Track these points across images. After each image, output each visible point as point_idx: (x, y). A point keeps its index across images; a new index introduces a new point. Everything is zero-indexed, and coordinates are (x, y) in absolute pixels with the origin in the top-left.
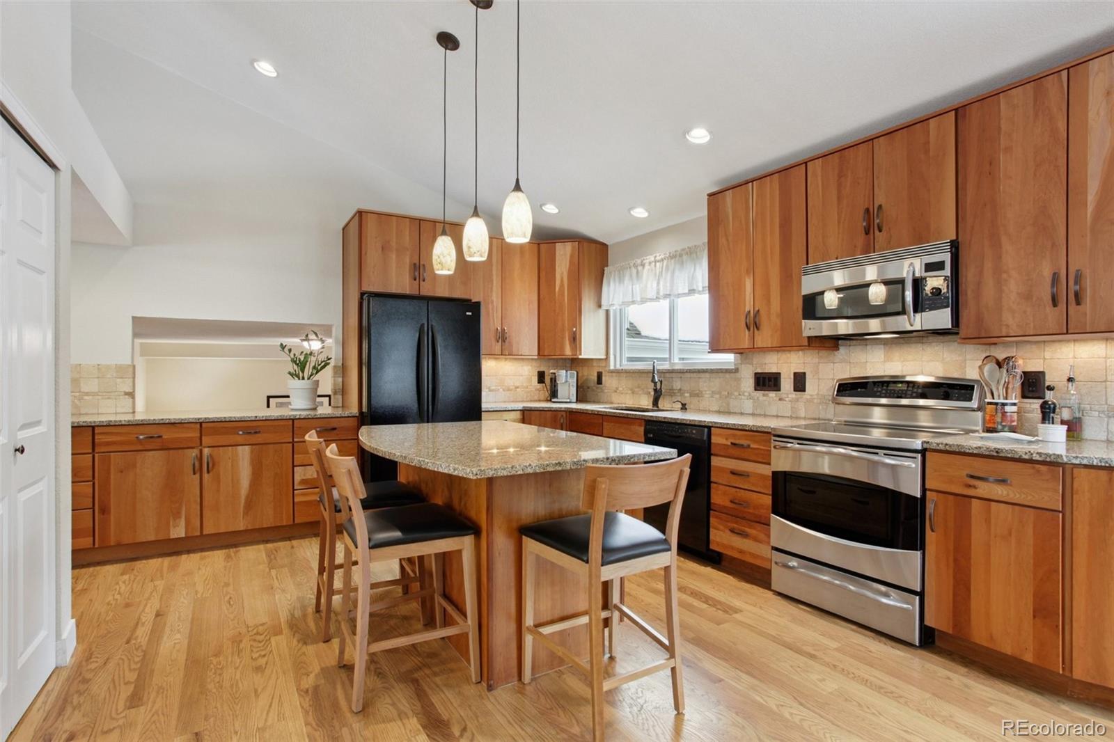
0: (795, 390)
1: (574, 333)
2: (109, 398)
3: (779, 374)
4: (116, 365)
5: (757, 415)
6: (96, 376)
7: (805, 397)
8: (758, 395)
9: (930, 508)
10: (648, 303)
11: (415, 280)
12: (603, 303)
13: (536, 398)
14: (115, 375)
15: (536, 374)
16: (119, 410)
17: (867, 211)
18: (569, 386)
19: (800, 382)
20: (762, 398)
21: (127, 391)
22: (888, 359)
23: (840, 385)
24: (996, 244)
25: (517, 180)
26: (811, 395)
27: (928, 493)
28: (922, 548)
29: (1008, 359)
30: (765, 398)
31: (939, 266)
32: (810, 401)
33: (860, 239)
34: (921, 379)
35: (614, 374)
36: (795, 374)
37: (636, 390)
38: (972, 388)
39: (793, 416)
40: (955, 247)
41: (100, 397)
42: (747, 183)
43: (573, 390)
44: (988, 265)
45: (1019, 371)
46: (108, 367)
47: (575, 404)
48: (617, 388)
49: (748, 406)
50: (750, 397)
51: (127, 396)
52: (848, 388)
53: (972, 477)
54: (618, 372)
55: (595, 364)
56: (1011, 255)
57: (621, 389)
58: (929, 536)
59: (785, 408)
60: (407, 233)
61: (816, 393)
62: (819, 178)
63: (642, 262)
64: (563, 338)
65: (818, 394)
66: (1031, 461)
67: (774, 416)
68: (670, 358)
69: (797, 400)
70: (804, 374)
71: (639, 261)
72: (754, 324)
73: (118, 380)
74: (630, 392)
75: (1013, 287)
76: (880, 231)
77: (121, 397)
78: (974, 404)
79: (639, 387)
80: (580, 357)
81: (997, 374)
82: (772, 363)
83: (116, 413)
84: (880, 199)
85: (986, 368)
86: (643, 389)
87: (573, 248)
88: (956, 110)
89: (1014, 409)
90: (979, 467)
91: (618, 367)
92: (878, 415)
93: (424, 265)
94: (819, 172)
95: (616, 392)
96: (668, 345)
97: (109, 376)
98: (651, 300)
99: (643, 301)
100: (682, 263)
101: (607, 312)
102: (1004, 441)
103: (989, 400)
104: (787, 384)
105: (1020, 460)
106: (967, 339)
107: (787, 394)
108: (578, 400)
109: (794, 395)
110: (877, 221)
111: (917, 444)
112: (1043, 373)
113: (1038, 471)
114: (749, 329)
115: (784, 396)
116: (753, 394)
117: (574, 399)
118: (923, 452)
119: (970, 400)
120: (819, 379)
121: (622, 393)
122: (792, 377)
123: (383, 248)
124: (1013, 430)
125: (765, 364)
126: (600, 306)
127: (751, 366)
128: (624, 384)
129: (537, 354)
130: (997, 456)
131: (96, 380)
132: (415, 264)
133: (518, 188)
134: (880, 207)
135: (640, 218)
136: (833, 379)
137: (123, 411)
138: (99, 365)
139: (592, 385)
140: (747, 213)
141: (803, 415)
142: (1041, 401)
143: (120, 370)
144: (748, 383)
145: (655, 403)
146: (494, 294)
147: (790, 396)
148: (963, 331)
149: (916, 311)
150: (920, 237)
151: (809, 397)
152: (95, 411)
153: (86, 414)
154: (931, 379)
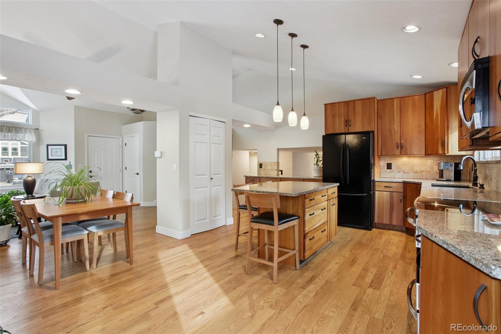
1: (444, 141)
4: (270, 162)
11: (346, 126)
16: (274, 174)
18: (449, 171)
21: (276, 169)
25: (278, 101)
46: (272, 162)
47: (453, 182)
51: (276, 171)
60: (343, 108)
64: (438, 144)
73: (274, 166)
83: (274, 175)
93: (350, 120)
97: (272, 165)
117: (453, 179)
123: (333, 117)
129: (424, 154)
132: (346, 120)
133: (278, 104)
146: (395, 126)
153: (268, 175)
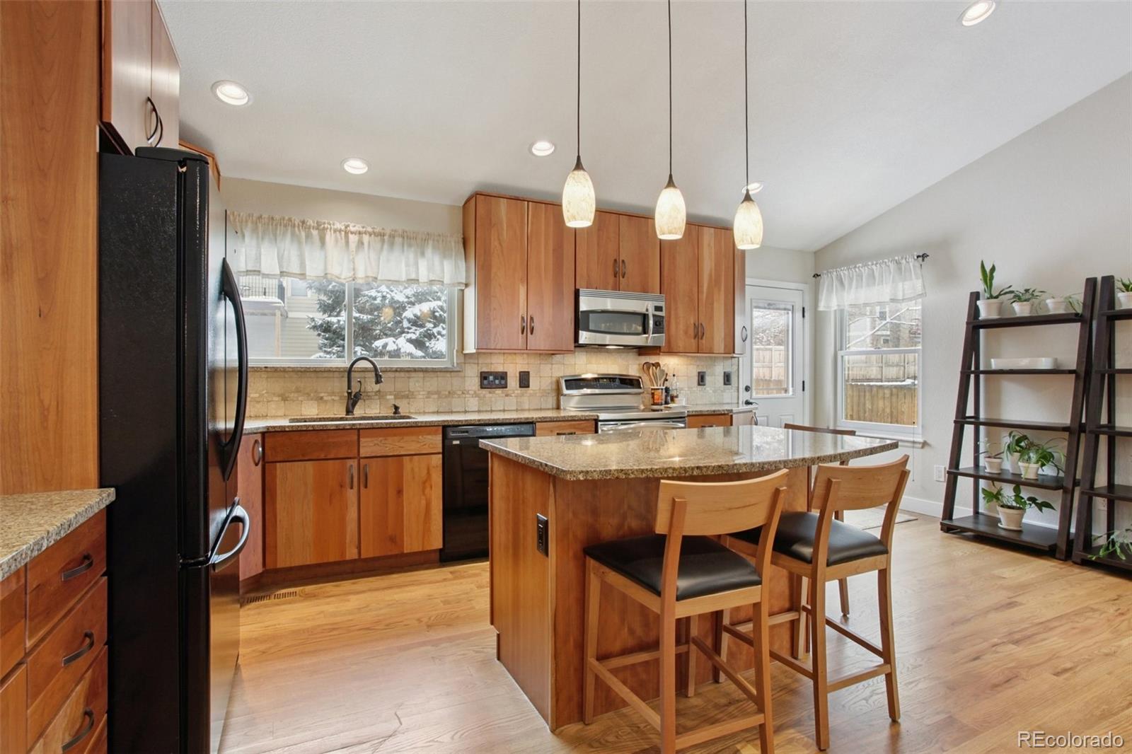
0: (520, 387)
3: (506, 373)
5: (483, 411)
7: (529, 392)
8: (484, 392)
17: (615, 260)
19: (524, 380)
20: (488, 395)
23: (566, 382)
26: (534, 390)
30: (491, 395)
32: (531, 395)
33: (611, 280)
36: (520, 372)
39: (519, 408)
49: (473, 403)
50: (476, 395)
59: (511, 403)
61: (538, 388)
65: (539, 390)
67: (500, 411)
69: (522, 395)
70: (528, 372)
74: (276, 399)
76: (623, 277)
79: (298, 391)
82: (497, 364)
84: (623, 255)
85: (651, 369)
86: (308, 394)
104: (513, 382)
107: (514, 391)
109: (519, 391)
110: (621, 270)
114: (523, 332)
115: (510, 392)
116: (478, 392)
120: (540, 377)
121: (258, 402)
122: (518, 375)
125: (491, 364)
127: (475, 366)
134: (623, 261)
136: (552, 377)
141: (527, 407)
144: (473, 382)
145: (349, 411)
147: (516, 392)
151: (532, 392)
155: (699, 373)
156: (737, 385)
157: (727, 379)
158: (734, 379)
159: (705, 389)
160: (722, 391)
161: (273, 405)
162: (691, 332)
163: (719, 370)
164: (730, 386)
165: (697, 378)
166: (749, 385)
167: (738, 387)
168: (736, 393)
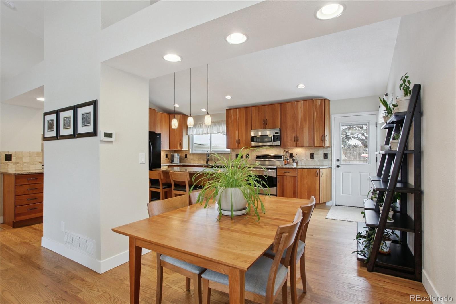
0: (246, 158)
1: (181, 142)
2: (33, 164)
4: (36, 152)
6: (29, 156)
7: (248, 159)
9: (278, 179)
10: (204, 135)
12: (188, 134)
13: (165, 162)
14: (35, 155)
15: (165, 155)
17: (264, 120)
18: (177, 159)
21: (40, 161)
22: (266, 151)
23: (257, 157)
24: (287, 130)
25: (208, 112)
27: (277, 176)
28: (277, 187)
29: (287, 151)
31: (278, 133)
32: (250, 160)
33: (263, 125)
34: (272, 155)
35: (191, 155)
36: (247, 154)
37: (200, 159)
38: (282, 156)
40: (280, 129)
41: (30, 164)
42: (237, 108)
43: (179, 160)
44: (285, 134)
45: (289, 153)
46: (33, 152)
48: (192, 159)
51: (40, 163)
52: (259, 157)
53: (284, 172)
54: (193, 154)
55: (184, 152)
56: (289, 132)
57: (194, 159)
58: (278, 184)
62: (254, 111)
63: (202, 123)
64: (177, 144)
65: (252, 159)
66: (293, 168)
68: (210, 150)
70: (249, 154)
71: (201, 123)
72: (238, 142)
73: (37, 157)
74: (197, 160)
75: (289, 138)
76: (267, 124)
77: (38, 164)
78: (282, 160)
80: (182, 150)
81: (286, 154)
83: (36, 170)
84: (267, 118)
85: (285, 153)
86: (202, 159)
87: (180, 117)
88: (280, 104)
89: (289, 160)
90: (285, 170)
91: (192, 152)
92: (267, 163)
94: (254, 109)
95: (192, 160)
96: (209, 147)
97: (33, 156)
98: (206, 134)
99: (203, 134)
100: (215, 124)
101: (189, 136)
102: (287, 166)
103: (285, 159)
104: (244, 157)
105: (291, 168)
106: (282, 147)
108: (180, 163)
110: (266, 122)
111: (276, 167)
112: (292, 154)
113: (293, 170)
114: (237, 143)
115: (243, 160)
118: (277, 168)
119: (282, 159)
120: (252, 155)
122: (245, 155)
124: (289, 164)
125: (239, 152)
126: (187, 134)
127: (234, 152)
128: (195, 157)
129: (169, 148)
130: (288, 168)
131: (29, 157)
133: (208, 114)
134: (266, 119)
135: (203, 111)
136: (255, 155)
137: (38, 169)
138: (30, 152)
139: (183, 158)
140: (237, 116)
142: (292, 159)
143: (38, 154)
144: (233, 156)
145: (207, 163)
148: (281, 146)
149: (274, 141)
150: (274, 127)
152: (28, 169)
154: (274, 155)
155: (311, 154)
156: (331, 158)
157: (326, 156)
158: (329, 156)
159: (314, 160)
160: (323, 161)
161: (196, 161)
162: (293, 139)
163: (321, 152)
164: (327, 159)
165: (310, 156)
166: (339, 159)
167: (332, 159)
168: (331, 162)
